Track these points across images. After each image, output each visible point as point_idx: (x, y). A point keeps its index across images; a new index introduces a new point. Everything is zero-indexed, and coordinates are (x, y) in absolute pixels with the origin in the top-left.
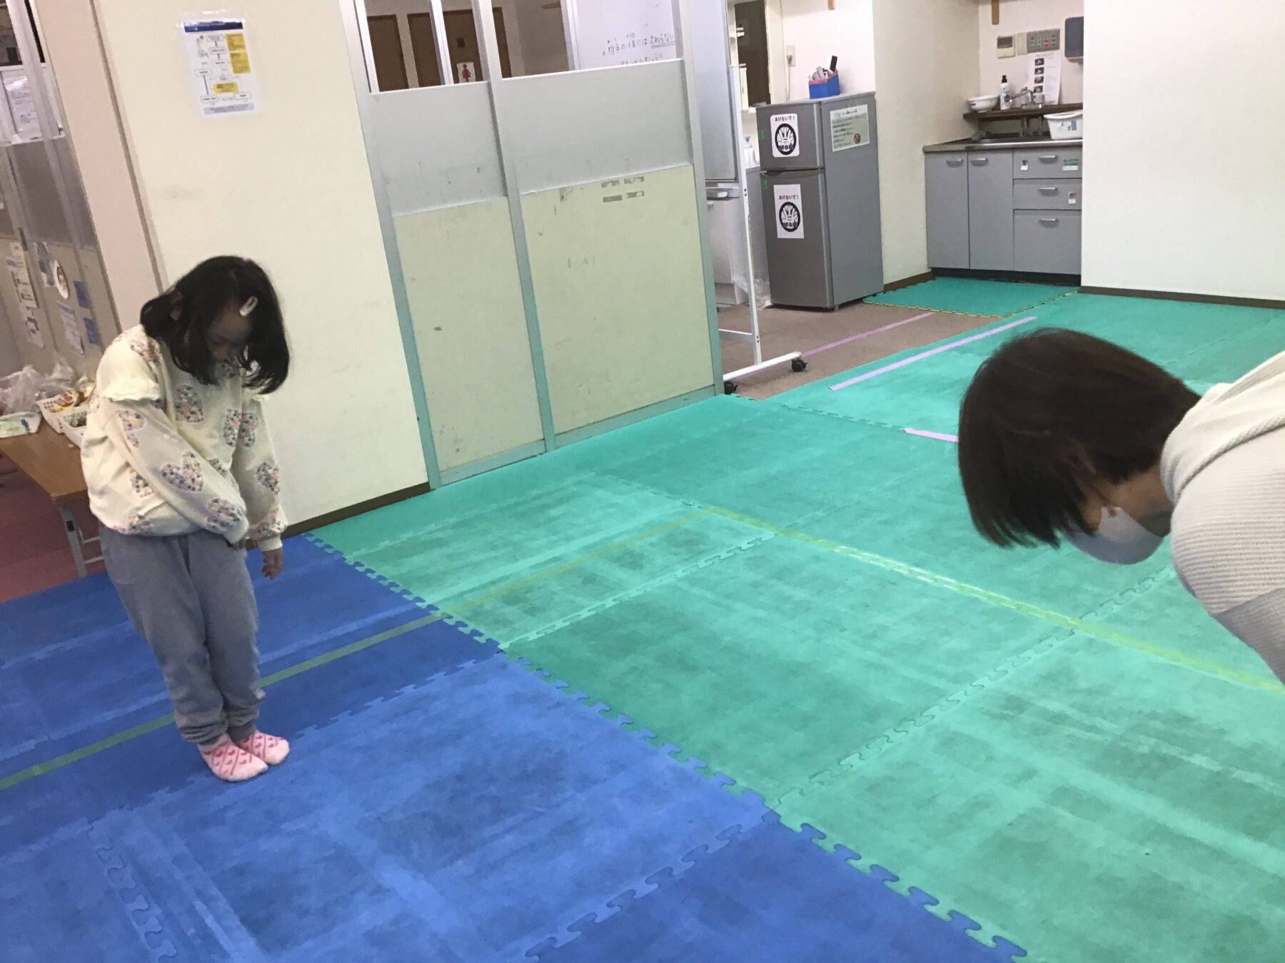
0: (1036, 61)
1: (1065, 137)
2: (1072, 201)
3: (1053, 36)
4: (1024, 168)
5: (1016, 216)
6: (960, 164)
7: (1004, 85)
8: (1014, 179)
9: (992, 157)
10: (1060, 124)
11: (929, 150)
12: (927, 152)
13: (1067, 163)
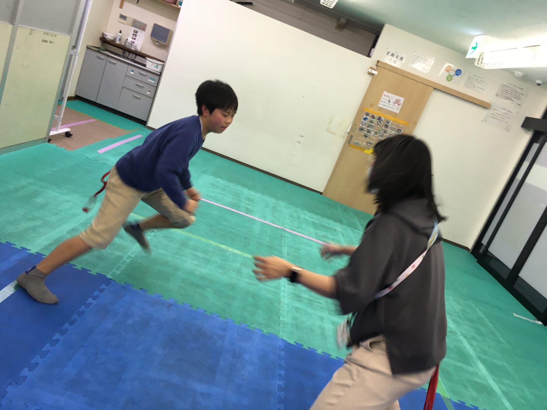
0: (134, 31)
1: (153, 69)
2: (148, 93)
3: (144, 25)
4: (132, 73)
5: (123, 89)
6: (102, 59)
7: (120, 34)
8: (126, 76)
9: (119, 63)
10: (151, 64)
11: (88, 47)
12: (88, 48)
13: (150, 78)
